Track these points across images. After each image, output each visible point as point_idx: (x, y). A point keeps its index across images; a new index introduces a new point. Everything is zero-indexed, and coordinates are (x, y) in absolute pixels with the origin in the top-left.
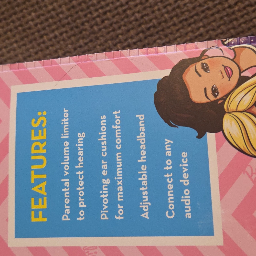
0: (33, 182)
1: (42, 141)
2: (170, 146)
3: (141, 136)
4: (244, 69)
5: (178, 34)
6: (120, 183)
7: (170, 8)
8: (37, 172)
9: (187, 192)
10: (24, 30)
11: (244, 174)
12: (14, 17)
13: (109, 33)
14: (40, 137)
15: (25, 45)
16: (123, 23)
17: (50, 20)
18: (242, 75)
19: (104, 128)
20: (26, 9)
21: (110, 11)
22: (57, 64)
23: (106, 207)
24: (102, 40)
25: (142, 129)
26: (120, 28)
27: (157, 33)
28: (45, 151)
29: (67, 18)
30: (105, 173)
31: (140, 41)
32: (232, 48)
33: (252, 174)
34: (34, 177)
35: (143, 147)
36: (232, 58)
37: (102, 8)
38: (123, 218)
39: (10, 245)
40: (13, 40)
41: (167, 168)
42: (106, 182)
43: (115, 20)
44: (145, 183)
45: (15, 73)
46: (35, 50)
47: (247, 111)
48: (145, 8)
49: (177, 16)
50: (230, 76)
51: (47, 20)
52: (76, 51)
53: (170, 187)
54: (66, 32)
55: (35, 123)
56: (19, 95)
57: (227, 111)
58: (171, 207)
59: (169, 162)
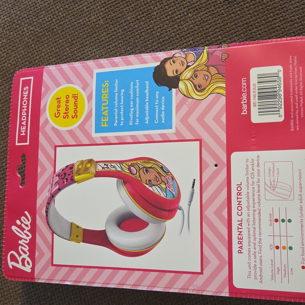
0: (102, 110)
1: (106, 93)
2: (158, 94)
3: (147, 91)
4: (189, 62)
5: (179, 44)
6: (137, 110)
7: (175, 30)
8: (104, 106)
9: (163, 113)
10: (100, 42)
11: (185, 105)
12: (94, 35)
13: (143, 43)
14: (106, 92)
15: (100, 50)
16: (150, 38)
17: (113, 37)
18: (188, 64)
19: (132, 88)
20: (101, 30)
21: (144, 32)
22: (113, 60)
23: (132, 120)
24: (139, 47)
25: (147, 87)
26: (149, 41)
27: (168, 43)
28: (108, 97)
29: (122, 35)
30: (132, 106)
31: (159, 48)
32: (185, 53)
34: (103, 108)
35: (147, 95)
36: (184, 57)
37: (140, 30)
38: (138, 124)
39: (92, 136)
40: (94, 47)
41: (156, 103)
42: (132, 110)
43: (146, 36)
44: (147, 109)
45: (96, 64)
46: (105, 53)
47: (189, 79)
48: (162, 30)
49: (178, 34)
50: (183, 65)
51: (111, 36)
52: (126, 53)
53: (157, 111)
54: (121, 43)
55: (104, 85)
56: (97, 73)
57: (181, 79)
58: (157, 119)
59: (157, 101)
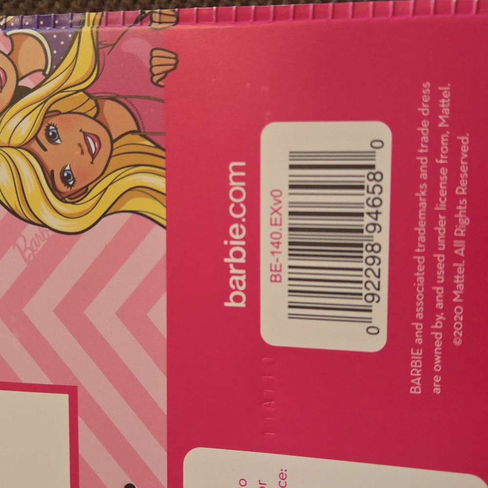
4: (24, 74)
11: (14, 248)
32: (9, 33)
33: (26, 248)
36: (7, 53)
47: (24, 147)
50: (3, 85)
